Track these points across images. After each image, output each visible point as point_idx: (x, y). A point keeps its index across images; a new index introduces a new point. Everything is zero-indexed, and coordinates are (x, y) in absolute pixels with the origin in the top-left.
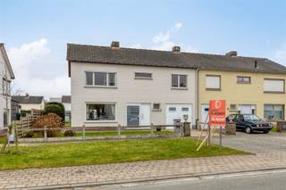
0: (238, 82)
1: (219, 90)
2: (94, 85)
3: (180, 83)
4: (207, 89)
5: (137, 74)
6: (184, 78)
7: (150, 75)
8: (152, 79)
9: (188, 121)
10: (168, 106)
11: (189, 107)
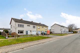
0: (42, 28)
1: (40, 29)
3: (34, 27)
5: (28, 25)
6: (35, 26)
10: (33, 31)
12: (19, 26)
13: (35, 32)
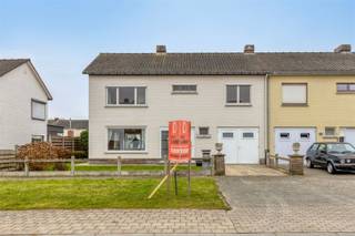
0: (339, 92)
1: (305, 105)
2: (118, 105)
3: (238, 97)
4: (284, 105)
6: (246, 91)
7: (193, 88)
8: (196, 94)
9: (222, 152)
10: (221, 132)
11: (255, 132)
12: (112, 100)
13: (248, 135)
